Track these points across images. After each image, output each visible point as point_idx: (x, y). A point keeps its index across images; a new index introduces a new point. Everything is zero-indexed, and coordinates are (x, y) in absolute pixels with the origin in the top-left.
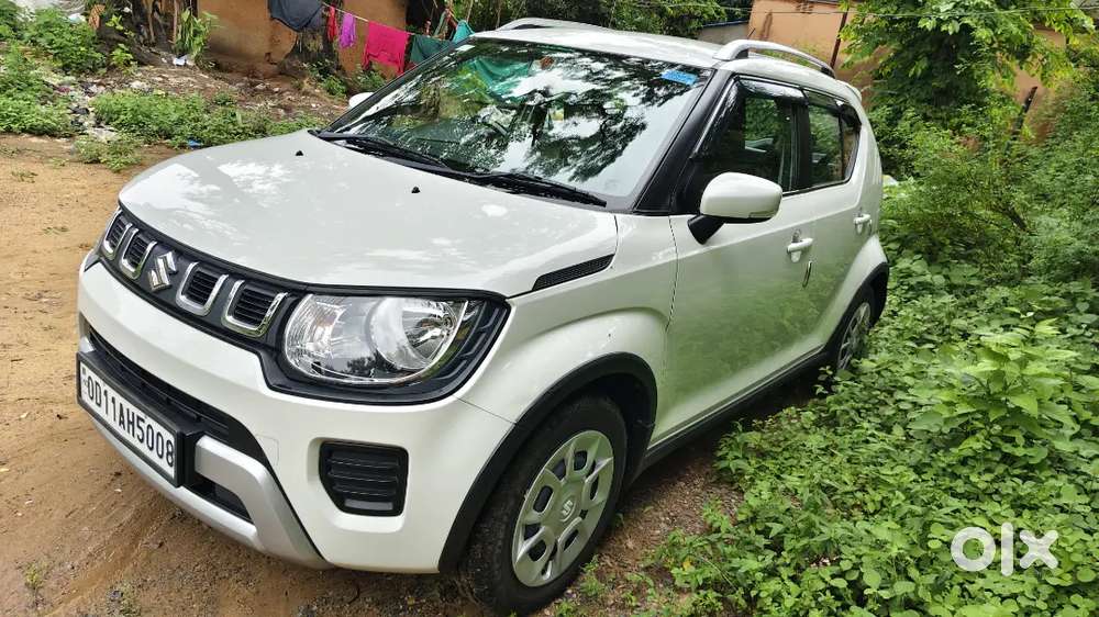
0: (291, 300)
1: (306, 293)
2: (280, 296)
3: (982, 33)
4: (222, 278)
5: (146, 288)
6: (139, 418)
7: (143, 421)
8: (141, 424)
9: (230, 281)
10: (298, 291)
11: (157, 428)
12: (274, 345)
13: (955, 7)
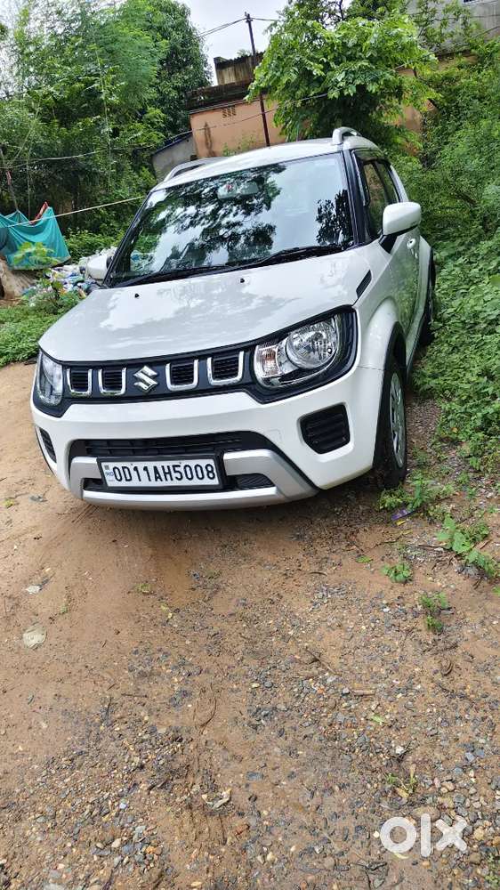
0: (248, 354)
1: (254, 346)
2: (242, 354)
3: (372, 88)
4: (196, 362)
5: (141, 394)
6: (174, 466)
7: (179, 466)
8: (177, 469)
9: (202, 362)
10: (249, 348)
11: (192, 463)
12: (250, 381)
13: (346, 74)
